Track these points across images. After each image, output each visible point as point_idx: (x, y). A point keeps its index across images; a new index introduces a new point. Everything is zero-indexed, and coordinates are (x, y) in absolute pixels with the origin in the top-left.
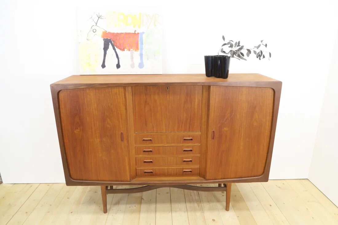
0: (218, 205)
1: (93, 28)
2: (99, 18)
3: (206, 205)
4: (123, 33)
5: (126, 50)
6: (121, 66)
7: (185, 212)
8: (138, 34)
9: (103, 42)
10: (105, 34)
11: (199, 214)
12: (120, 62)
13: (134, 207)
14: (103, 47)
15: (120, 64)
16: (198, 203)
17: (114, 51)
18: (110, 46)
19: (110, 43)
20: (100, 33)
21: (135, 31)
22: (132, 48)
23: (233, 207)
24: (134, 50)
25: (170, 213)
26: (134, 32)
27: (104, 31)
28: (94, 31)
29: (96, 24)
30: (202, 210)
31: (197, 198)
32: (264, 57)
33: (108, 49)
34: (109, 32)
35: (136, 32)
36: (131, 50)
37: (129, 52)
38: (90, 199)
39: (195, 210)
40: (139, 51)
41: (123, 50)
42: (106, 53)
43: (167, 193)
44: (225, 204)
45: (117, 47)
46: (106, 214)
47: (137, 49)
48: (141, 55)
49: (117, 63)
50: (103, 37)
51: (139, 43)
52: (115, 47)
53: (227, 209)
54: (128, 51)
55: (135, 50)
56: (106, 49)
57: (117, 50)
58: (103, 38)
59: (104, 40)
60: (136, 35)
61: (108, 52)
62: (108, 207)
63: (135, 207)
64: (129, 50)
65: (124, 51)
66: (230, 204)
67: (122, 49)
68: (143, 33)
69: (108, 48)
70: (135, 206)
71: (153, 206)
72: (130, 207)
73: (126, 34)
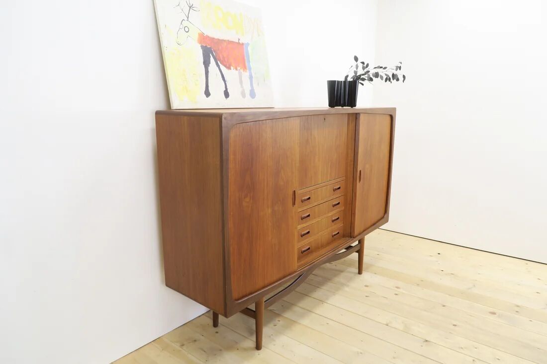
2: (190, 7)
4: (225, 41)
6: (229, 94)
8: (243, 44)
10: (202, 37)
12: (228, 88)
19: (211, 55)
22: (239, 67)
26: (238, 42)
27: (200, 32)
28: (186, 29)
29: (188, 18)
32: (398, 80)
33: (210, 65)
34: (207, 35)
35: (241, 42)
36: (239, 68)
37: (237, 72)
40: (248, 71)
41: (229, 68)
42: (208, 72)
45: (221, 63)
47: (245, 68)
48: (251, 77)
49: (225, 89)
50: (200, 42)
51: (245, 58)
52: (219, 63)
55: (243, 70)
56: (206, 64)
58: (200, 45)
59: (202, 47)
60: (240, 45)
64: (236, 69)
65: (231, 69)
67: (228, 66)
68: (248, 44)
69: (210, 63)
73: (228, 42)
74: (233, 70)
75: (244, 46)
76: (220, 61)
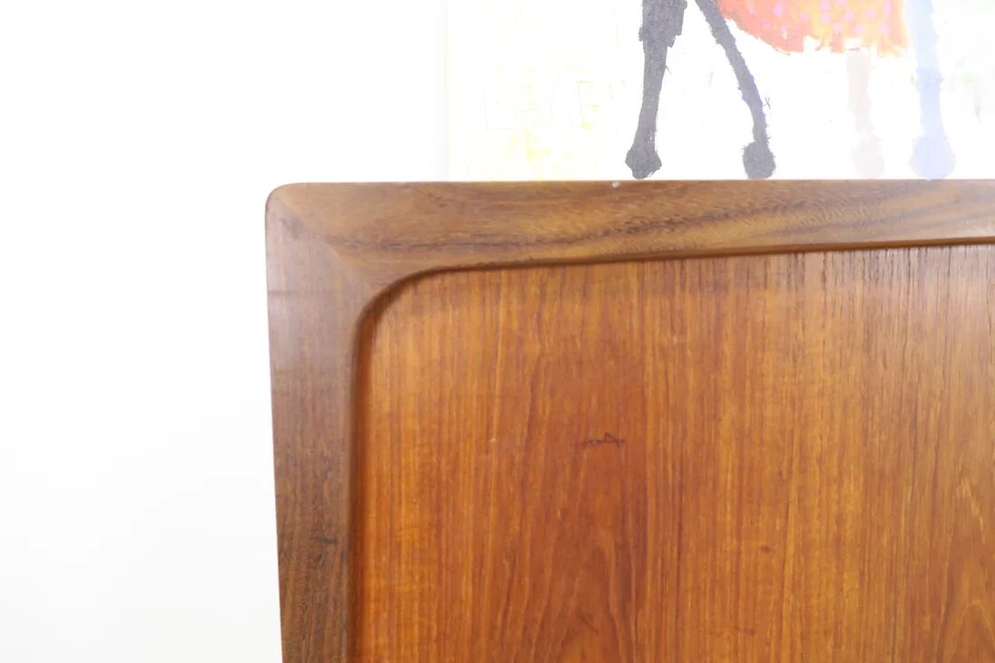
5: (809, 43)
6: (777, 161)
12: (769, 131)
14: (637, 20)
15: (773, 146)
17: (720, 51)
18: (693, 16)
24: (874, 49)
33: (678, 38)
36: (849, 43)
40: (910, 50)
41: (791, 44)
42: (663, 67)
45: (742, 26)
47: (892, 38)
49: (749, 139)
52: (731, 25)
54: (827, 49)
55: (883, 48)
56: (657, 34)
57: (747, 43)
61: (672, 55)
64: (836, 46)
65: (800, 49)
67: (785, 36)
69: (678, 32)
74: (813, 57)
76: (737, 19)
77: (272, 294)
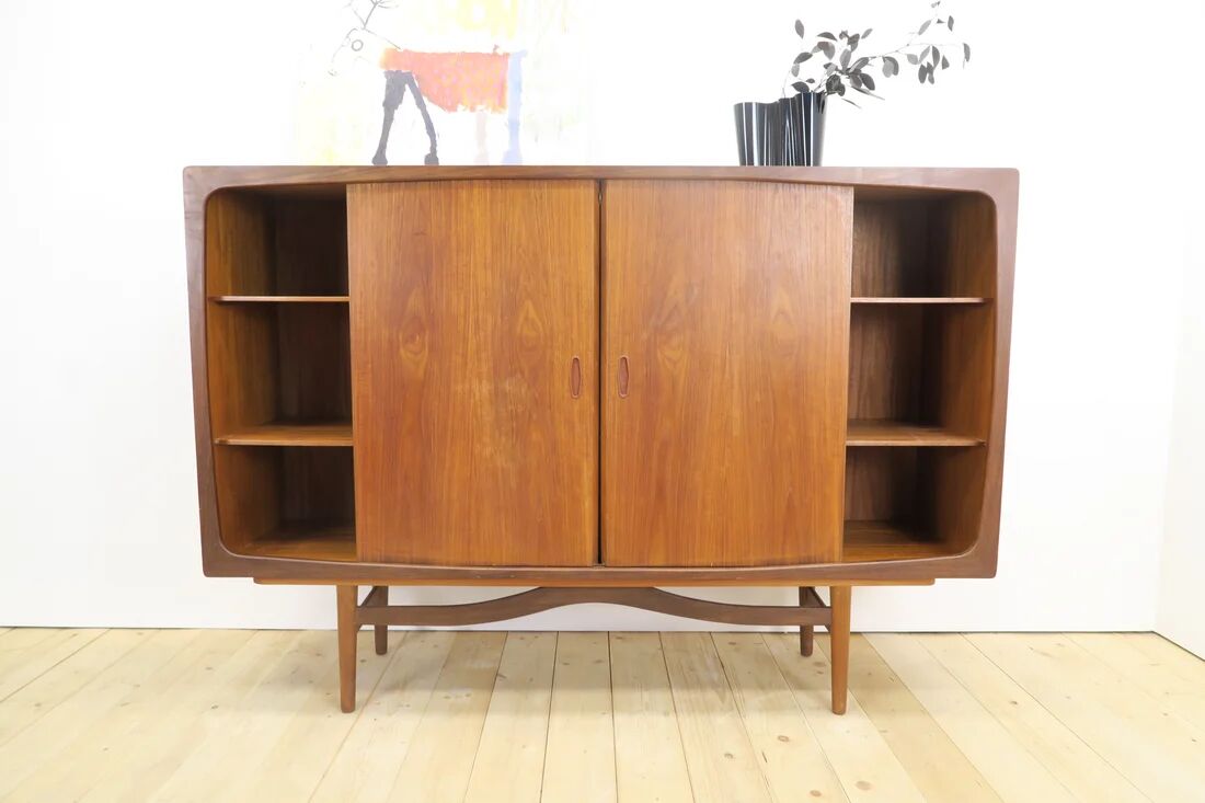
0: (802, 697)
1: (354, 36)
2: (375, 4)
3: (753, 699)
4: (453, 54)
5: (460, 107)
7: (666, 714)
8: (506, 55)
9: (384, 81)
10: (394, 55)
11: (722, 720)
12: (438, 148)
13: (463, 697)
14: (382, 97)
15: (438, 155)
16: (720, 689)
17: (419, 111)
19: (407, 86)
20: (375, 52)
21: (496, 47)
22: (482, 104)
23: (862, 703)
24: (490, 110)
25: (609, 716)
26: (491, 51)
27: (390, 46)
28: (357, 45)
29: (365, 24)
30: (737, 709)
31: (715, 676)
32: (945, 65)
33: (400, 106)
34: (406, 51)
35: (500, 52)
36: (479, 107)
38: (293, 672)
39: (708, 709)
40: (507, 111)
41: (452, 108)
42: (392, 119)
43: (599, 662)
44: (829, 695)
45: (430, 100)
46: (353, 714)
47: (500, 103)
48: (514, 126)
49: (428, 151)
50: (385, 64)
51: (509, 85)
52: (425, 99)
53: (838, 707)
54: (468, 110)
55: (494, 110)
56: (391, 104)
57: (432, 108)
58: (385, 70)
59: (388, 74)
60: (497, 59)
61: (397, 114)
62: (360, 696)
63: (469, 698)
64: (473, 109)
65: (455, 110)
66: (849, 693)
67: (449, 104)
68: (523, 54)
69: (400, 102)
70: (468, 695)
71: (540, 698)
72: (446, 697)
73: (464, 56)
74: (462, 112)
75: (510, 61)
76: (428, 96)
77: (185, 193)
